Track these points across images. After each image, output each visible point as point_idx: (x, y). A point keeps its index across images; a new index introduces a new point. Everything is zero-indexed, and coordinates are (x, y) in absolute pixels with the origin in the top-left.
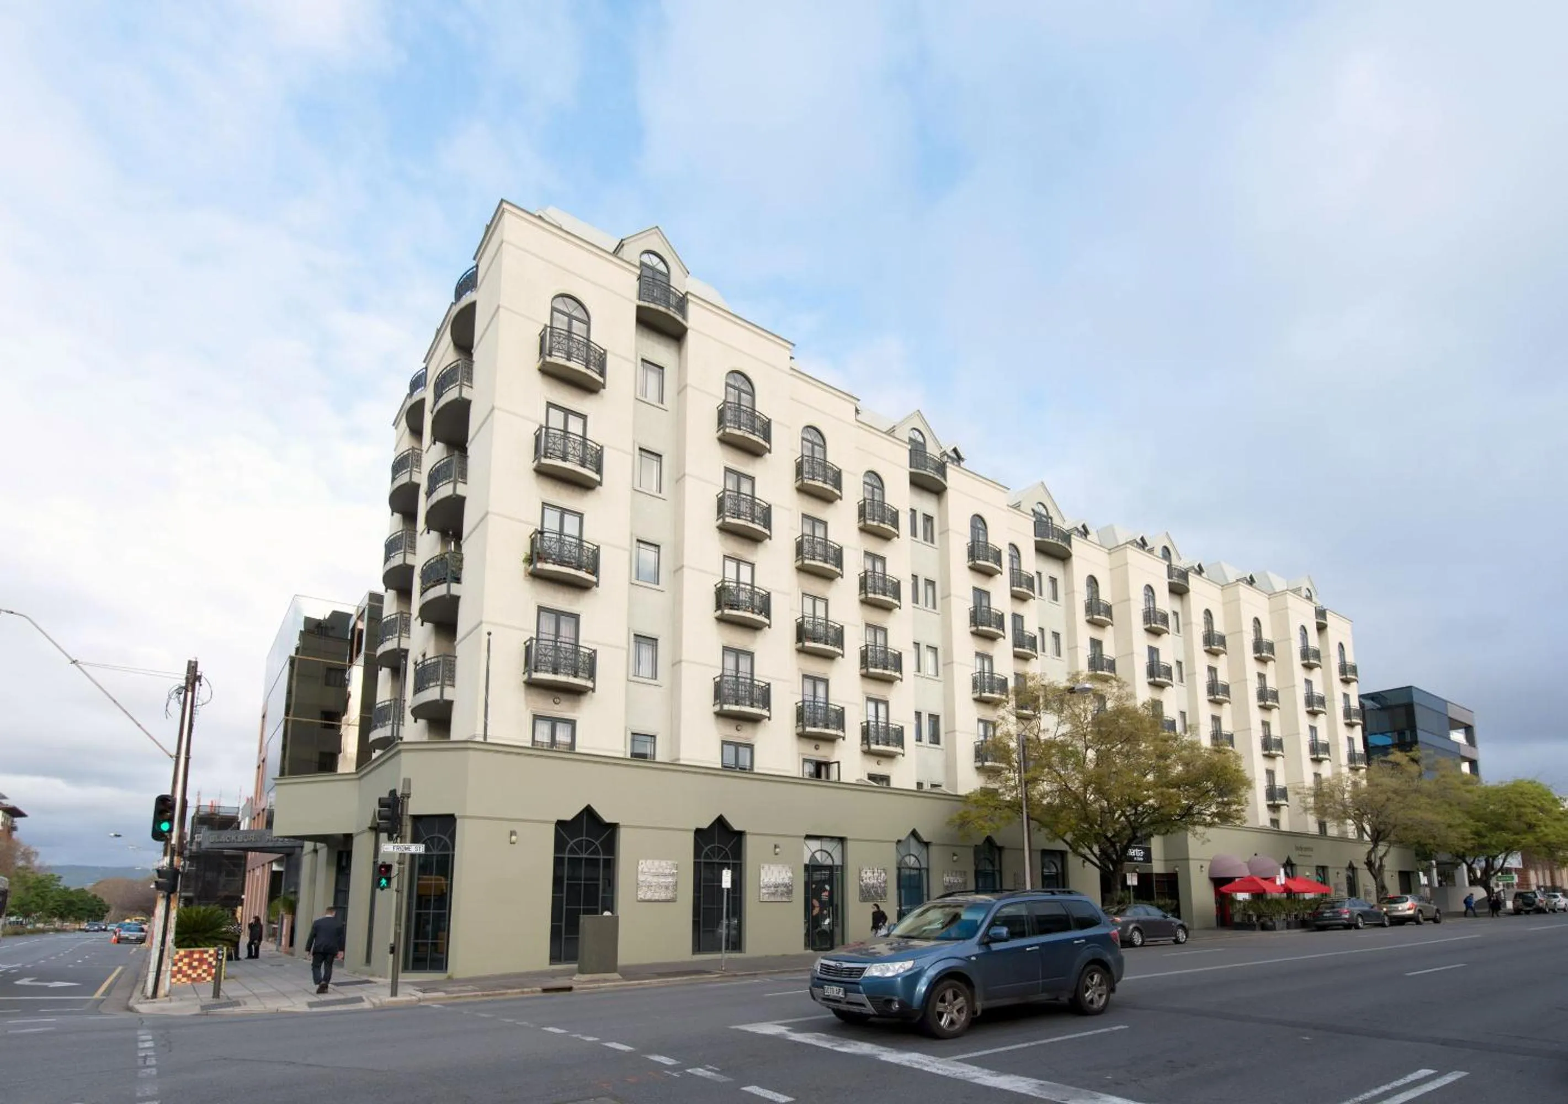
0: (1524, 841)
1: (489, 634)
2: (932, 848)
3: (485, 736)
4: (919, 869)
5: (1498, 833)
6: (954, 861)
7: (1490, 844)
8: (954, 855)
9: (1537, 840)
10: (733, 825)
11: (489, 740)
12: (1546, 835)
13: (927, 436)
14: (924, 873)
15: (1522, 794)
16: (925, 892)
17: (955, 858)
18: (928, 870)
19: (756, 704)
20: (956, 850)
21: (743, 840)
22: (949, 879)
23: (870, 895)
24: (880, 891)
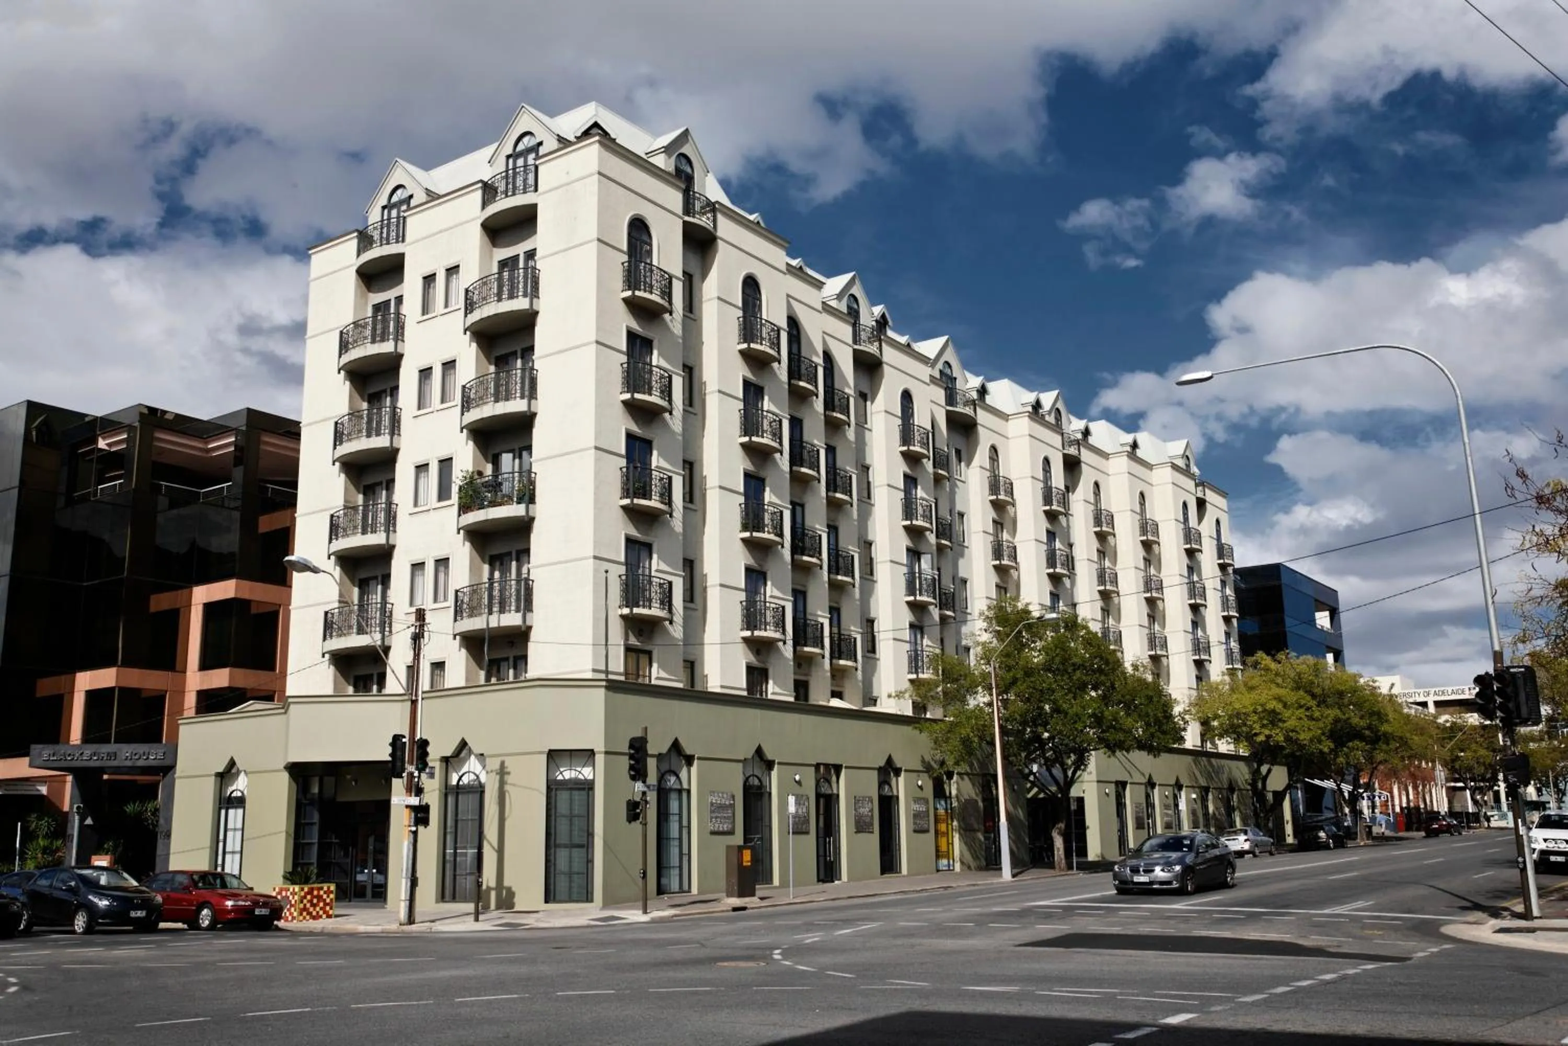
1: (607, 572)
2: (903, 777)
3: (607, 673)
4: (891, 798)
6: (919, 788)
8: (920, 781)
10: (767, 751)
11: (611, 678)
13: (860, 301)
14: (894, 801)
16: (895, 821)
17: (920, 784)
18: (897, 799)
19: (768, 628)
20: (922, 775)
21: (774, 769)
22: (916, 807)
23: (861, 826)
24: (868, 820)
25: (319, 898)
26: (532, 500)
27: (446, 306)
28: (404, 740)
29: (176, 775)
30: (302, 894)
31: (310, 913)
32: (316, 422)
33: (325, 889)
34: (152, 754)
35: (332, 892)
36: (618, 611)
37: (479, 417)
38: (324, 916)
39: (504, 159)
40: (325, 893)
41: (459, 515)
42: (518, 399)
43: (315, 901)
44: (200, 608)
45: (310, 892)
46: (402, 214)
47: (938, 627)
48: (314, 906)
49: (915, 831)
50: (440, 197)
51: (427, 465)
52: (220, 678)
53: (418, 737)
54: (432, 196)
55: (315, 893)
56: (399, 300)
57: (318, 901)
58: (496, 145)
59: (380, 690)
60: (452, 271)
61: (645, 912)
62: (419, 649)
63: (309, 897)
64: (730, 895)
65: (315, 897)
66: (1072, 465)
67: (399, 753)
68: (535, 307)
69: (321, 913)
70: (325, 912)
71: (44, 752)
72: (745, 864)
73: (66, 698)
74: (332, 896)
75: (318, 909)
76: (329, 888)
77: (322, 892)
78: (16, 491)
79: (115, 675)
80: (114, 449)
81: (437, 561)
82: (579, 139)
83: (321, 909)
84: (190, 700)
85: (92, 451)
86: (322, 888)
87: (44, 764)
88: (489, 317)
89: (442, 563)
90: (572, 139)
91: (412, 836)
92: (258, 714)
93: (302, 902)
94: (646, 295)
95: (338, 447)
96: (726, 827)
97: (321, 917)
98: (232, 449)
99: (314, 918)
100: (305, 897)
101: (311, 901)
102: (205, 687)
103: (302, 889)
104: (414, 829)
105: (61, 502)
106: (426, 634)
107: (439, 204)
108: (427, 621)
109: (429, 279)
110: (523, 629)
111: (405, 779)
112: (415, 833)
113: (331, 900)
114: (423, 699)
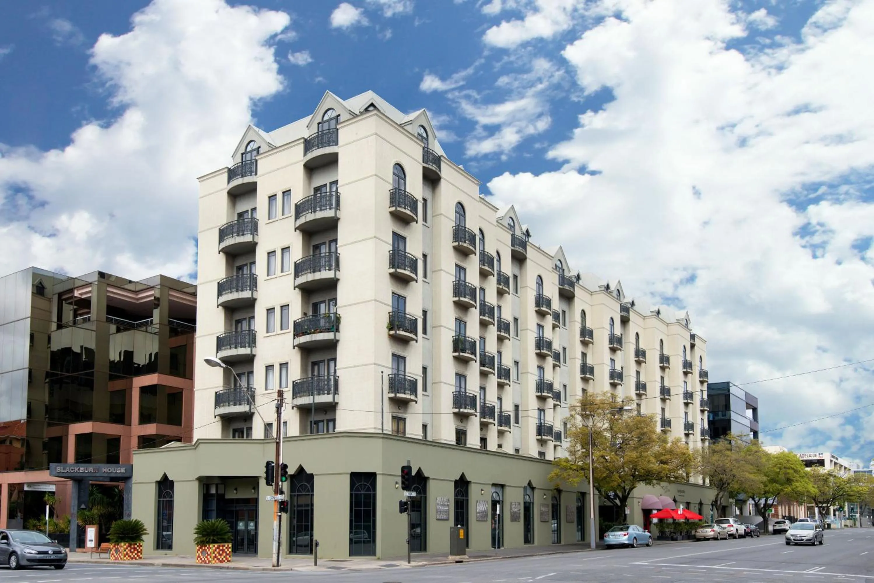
0: (786, 490)
1: (382, 372)
2: (536, 492)
3: (383, 430)
4: (530, 503)
5: (774, 484)
6: (545, 499)
7: (769, 491)
8: (545, 495)
9: (793, 490)
10: (467, 477)
11: (385, 432)
12: (797, 487)
13: (515, 221)
14: (531, 504)
15: (788, 461)
16: (532, 516)
17: (545, 497)
18: (533, 503)
19: (468, 407)
20: (546, 492)
21: (469, 487)
22: (543, 509)
23: (514, 518)
24: (518, 515)
25: (223, 551)
26: (337, 330)
27: (283, 215)
28: (273, 464)
29: (133, 482)
30: (214, 548)
31: (218, 559)
32: (207, 282)
33: (226, 546)
34: (119, 470)
35: (230, 548)
36: (388, 395)
37: (305, 281)
38: (226, 561)
39: (317, 125)
40: (226, 548)
41: (294, 338)
42: (327, 271)
43: (221, 552)
44: (138, 390)
45: (218, 548)
46: (253, 158)
47: (553, 410)
48: (220, 555)
49: (541, 521)
50: (277, 148)
51: (274, 308)
52: (151, 429)
53: (281, 462)
54: (273, 148)
55: (221, 548)
56: (254, 209)
57: (223, 553)
58: (310, 117)
59: (247, 437)
60: (286, 193)
61: (409, 562)
62: (280, 413)
63: (218, 550)
64: (452, 554)
65: (221, 550)
66: (625, 321)
67: (270, 472)
68: (338, 216)
69: (224, 559)
70: (226, 559)
71: (59, 468)
72: (460, 537)
73: (63, 438)
74: (230, 550)
75: (223, 557)
76: (228, 545)
77: (224, 548)
78: (30, 319)
79: (91, 425)
80: (83, 297)
81: (281, 364)
82: (361, 113)
83: (224, 557)
84: (135, 442)
85: (71, 298)
86: (224, 546)
87: (57, 474)
88: (310, 221)
89: (284, 365)
90: (358, 113)
91: (278, 518)
92: (175, 449)
93: (214, 553)
94: (403, 210)
95: (220, 297)
96: (444, 517)
97: (224, 561)
98: (152, 298)
99: (221, 562)
100: (216, 550)
101: (219, 553)
102: (142, 434)
103: (214, 546)
104: (280, 514)
105: (54, 326)
106: (284, 405)
107: (277, 152)
108: (284, 397)
109: (272, 198)
110: (333, 404)
111: (274, 486)
112: (280, 516)
113: (230, 552)
114: (283, 442)
